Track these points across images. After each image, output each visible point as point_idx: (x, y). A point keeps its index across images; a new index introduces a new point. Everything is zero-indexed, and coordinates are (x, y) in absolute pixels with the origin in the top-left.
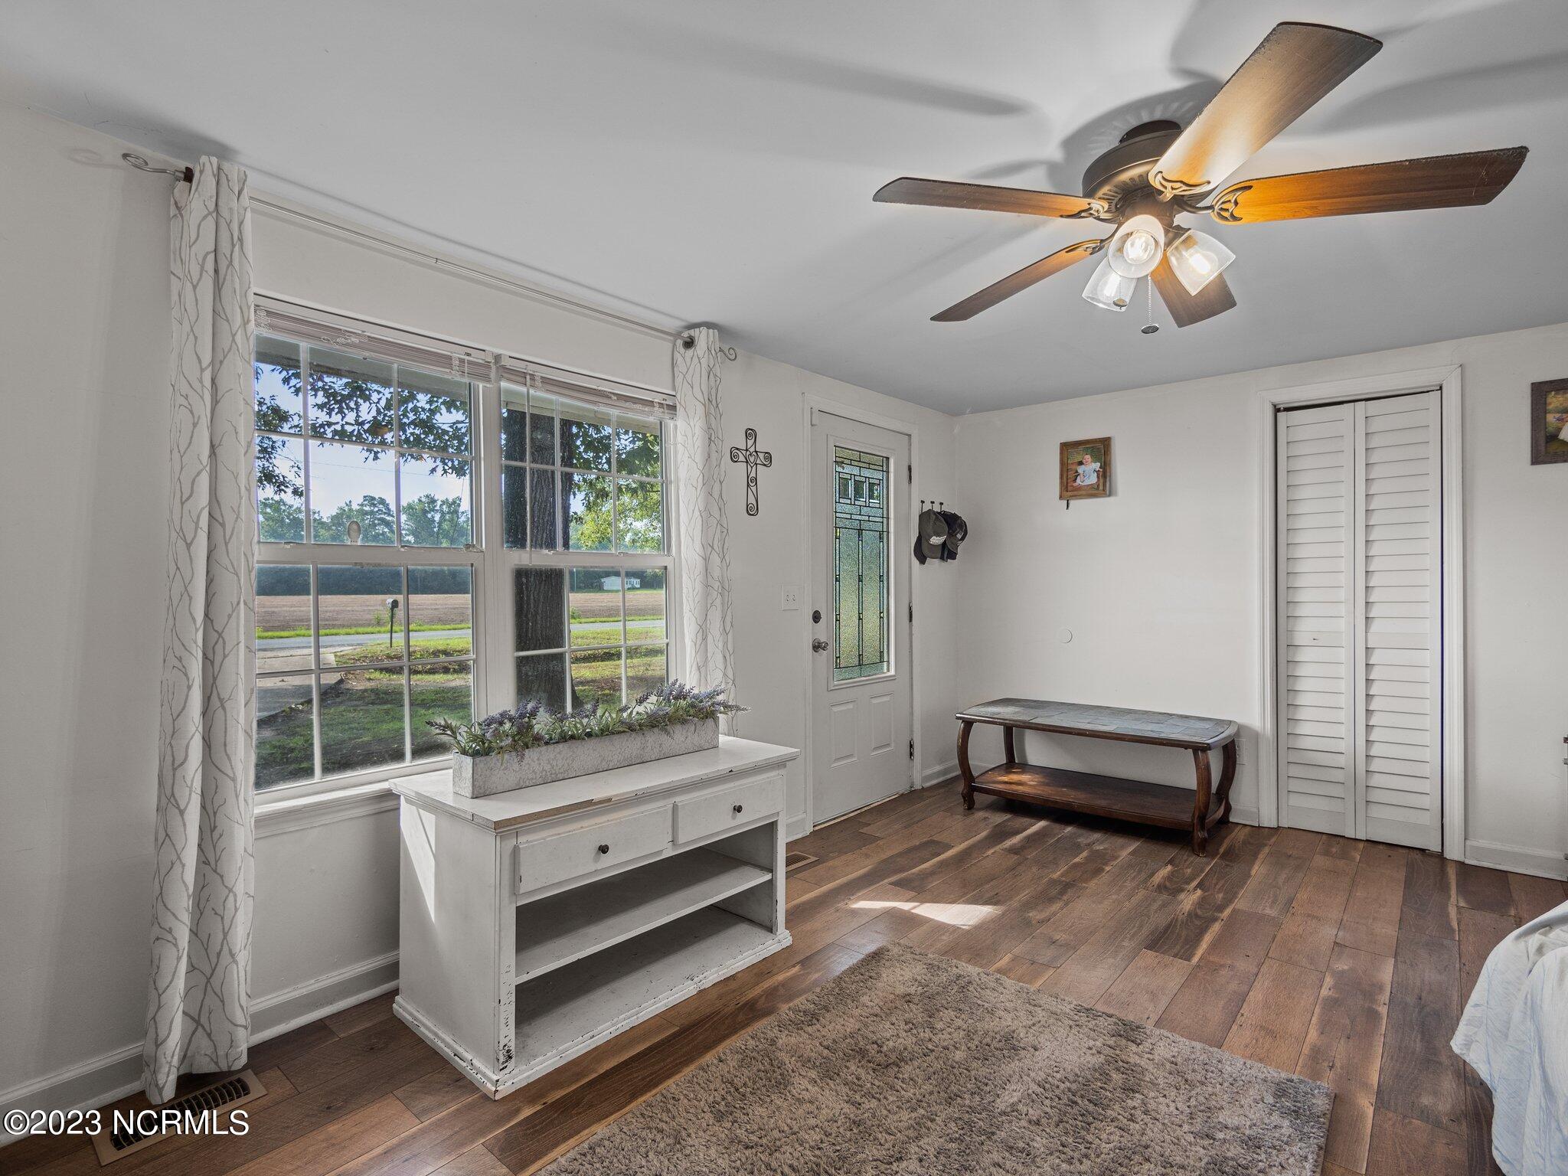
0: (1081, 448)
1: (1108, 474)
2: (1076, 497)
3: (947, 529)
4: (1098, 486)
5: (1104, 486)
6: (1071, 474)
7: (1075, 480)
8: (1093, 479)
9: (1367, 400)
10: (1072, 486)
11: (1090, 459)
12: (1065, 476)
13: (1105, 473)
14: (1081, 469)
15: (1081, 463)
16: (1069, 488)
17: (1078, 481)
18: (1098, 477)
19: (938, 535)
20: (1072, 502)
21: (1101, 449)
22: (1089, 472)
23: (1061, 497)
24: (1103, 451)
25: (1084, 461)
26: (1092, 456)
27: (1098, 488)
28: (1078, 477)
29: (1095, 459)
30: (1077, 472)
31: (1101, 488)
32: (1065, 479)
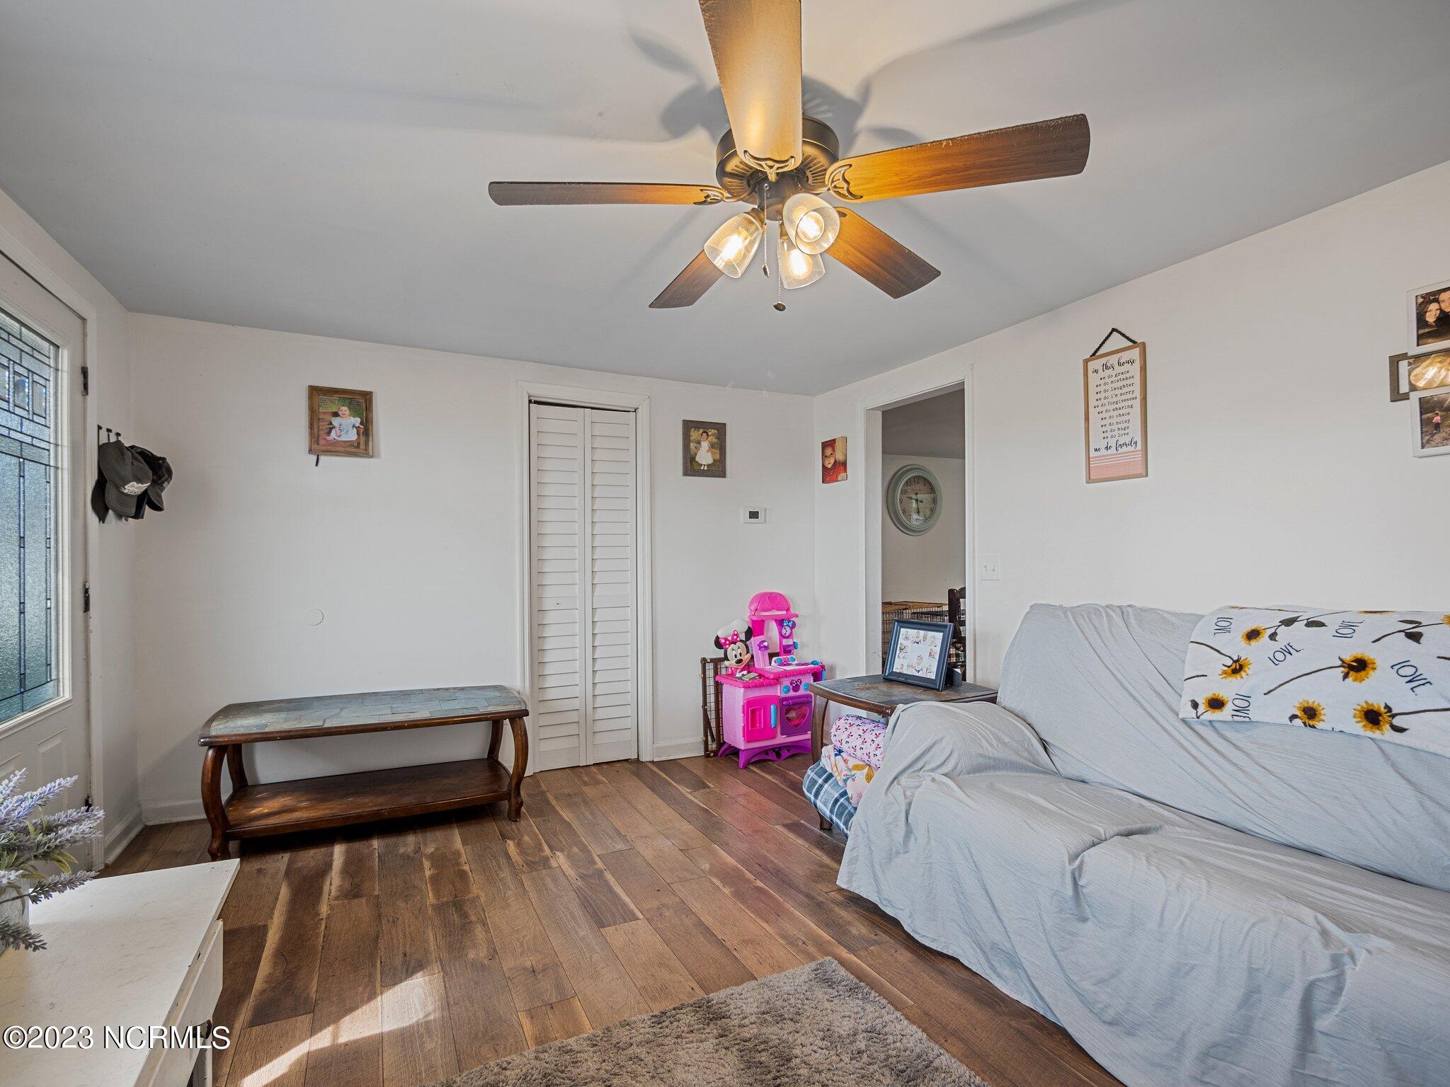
0: (336, 397)
1: (370, 432)
2: (328, 452)
3: (150, 473)
4: (359, 444)
5: (363, 445)
6: (324, 426)
7: (329, 433)
8: (352, 436)
9: (592, 408)
10: (325, 439)
11: (348, 412)
12: (315, 427)
13: (366, 429)
14: (336, 421)
15: (336, 414)
16: (322, 442)
17: (333, 434)
18: (358, 434)
19: (139, 481)
20: (322, 458)
21: (361, 403)
22: (346, 426)
23: (310, 451)
24: (364, 406)
25: (340, 413)
26: (349, 408)
27: (358, 447)
28: (333, 431)
29: (355, 413)
30: (331, 424)
31: (362, 446)
32: (316, 430)
